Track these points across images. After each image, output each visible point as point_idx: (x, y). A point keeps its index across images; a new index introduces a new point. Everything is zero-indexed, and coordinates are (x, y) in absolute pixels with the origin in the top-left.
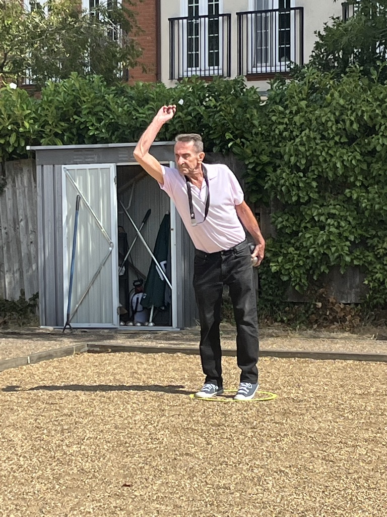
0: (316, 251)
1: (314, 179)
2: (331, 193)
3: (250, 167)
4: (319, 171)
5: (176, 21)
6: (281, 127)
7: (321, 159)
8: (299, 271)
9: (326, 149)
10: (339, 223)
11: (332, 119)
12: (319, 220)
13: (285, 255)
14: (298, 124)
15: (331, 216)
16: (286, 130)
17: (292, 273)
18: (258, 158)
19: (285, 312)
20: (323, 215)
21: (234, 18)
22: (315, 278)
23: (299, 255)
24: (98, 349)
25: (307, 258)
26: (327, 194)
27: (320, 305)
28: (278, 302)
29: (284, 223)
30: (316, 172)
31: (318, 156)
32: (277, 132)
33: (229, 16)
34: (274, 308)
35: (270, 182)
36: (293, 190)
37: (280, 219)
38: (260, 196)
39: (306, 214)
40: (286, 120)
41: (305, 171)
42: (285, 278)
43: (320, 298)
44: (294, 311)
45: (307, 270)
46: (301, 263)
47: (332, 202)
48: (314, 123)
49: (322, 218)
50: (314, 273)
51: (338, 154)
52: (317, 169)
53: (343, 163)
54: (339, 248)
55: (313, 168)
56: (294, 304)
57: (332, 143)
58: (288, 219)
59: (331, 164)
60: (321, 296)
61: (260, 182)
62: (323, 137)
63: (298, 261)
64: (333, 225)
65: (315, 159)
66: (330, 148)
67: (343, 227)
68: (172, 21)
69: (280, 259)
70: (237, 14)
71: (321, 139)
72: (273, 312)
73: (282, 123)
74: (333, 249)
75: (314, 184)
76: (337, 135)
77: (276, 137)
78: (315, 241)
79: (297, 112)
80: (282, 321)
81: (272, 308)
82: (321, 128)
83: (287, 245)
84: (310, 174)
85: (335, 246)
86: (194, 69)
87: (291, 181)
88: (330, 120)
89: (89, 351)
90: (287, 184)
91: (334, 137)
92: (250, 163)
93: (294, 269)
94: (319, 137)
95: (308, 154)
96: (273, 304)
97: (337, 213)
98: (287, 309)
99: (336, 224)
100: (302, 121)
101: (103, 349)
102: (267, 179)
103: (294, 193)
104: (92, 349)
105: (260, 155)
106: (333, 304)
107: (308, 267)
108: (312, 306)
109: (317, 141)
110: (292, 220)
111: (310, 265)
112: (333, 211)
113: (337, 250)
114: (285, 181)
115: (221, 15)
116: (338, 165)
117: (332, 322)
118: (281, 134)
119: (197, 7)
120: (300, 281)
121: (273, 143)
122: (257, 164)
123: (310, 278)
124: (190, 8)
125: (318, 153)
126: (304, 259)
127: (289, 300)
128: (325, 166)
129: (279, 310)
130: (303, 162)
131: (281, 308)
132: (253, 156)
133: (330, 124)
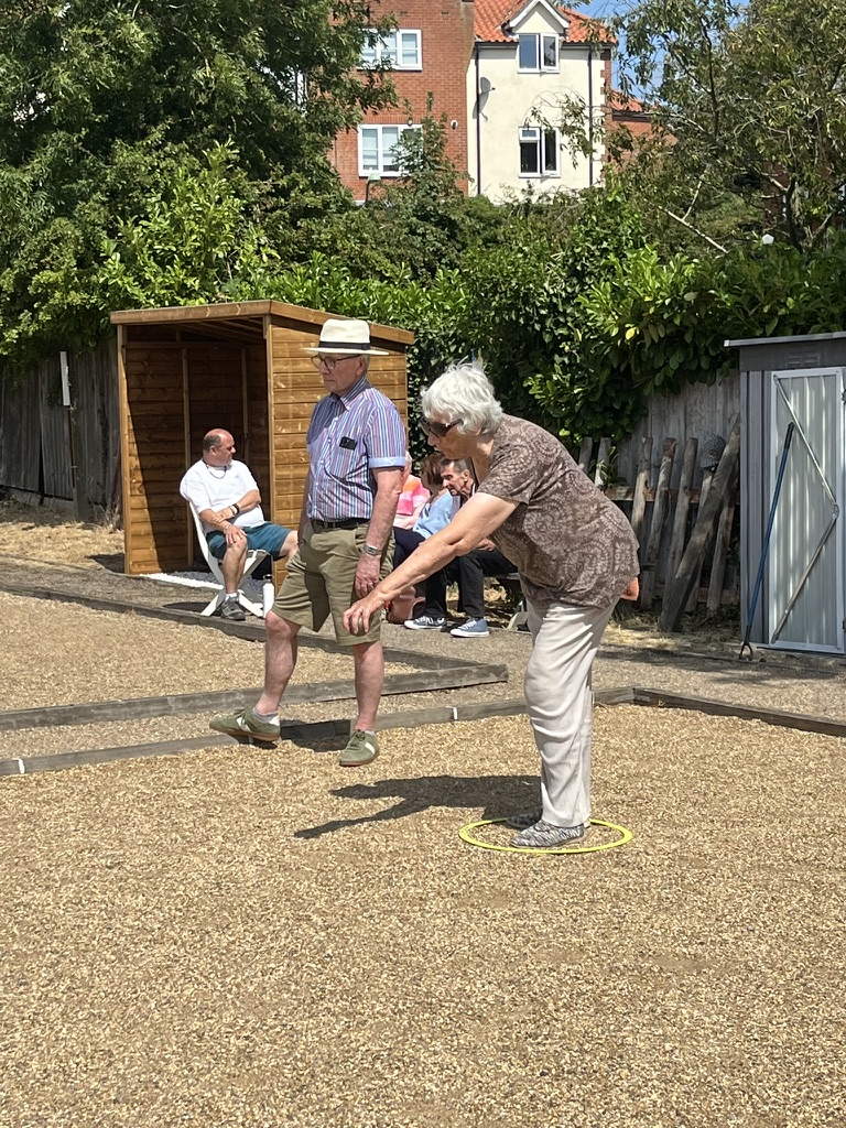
24: (647, 699)
89: (636, 702)
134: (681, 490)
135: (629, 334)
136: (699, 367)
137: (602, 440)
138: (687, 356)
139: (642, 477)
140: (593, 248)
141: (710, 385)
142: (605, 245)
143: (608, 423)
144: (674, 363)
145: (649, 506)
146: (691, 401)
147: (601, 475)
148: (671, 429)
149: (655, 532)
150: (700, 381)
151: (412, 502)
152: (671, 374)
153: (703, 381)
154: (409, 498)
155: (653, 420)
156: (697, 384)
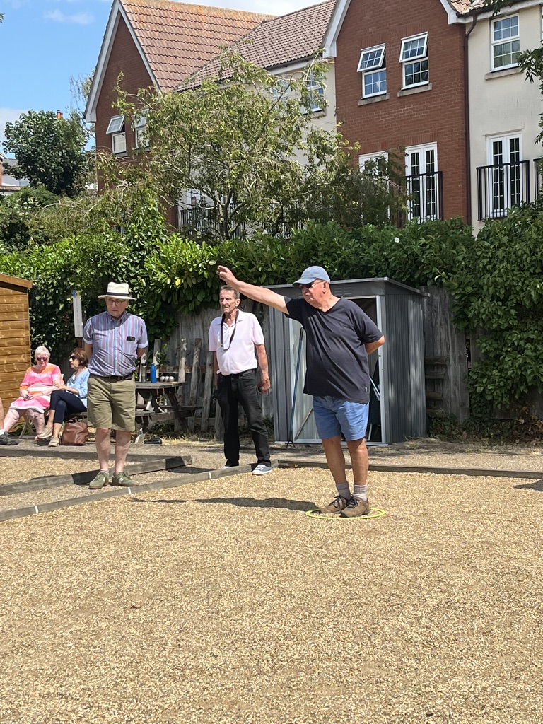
0: (514, 372)
1: (512, 308)
2: (533, 319)
3: (457, 297)
4: (517, 300)
5: (483, 170)
6: (485, 261)
7: (518, 289)
8: (500, 391)
9: (522, 280)
10: (535, 347)
11: (528, 252)
12: (518, 345)
13: (489, 377)
14: (500, 258)
15: (529, 340)
16: (490, 263)
17: (495, 393)
18: (464, 290)
19: (493, 428)
20: (521, 339)
21: (532, 164)
22: (516, 397)
23: (501, 377)
24: (287, 465)
25: (508, 379)
26: (528, 320)
27: (523, 421)
28: (486, 419)
29: (487, 348)
30: (514, 301)
31: (515, 286)
32: (481, 265)
33: (528, 162)
34: (483, 425)
35: (473, 311)
36: (493, 318)
37: (484, 345)
38: (466, 324)
39: (508, 339)
40: (490, 255)
41: (504, 301)
42: (489, 398)
43: (523, 415)
44: (501, 427)
45: (508, 390)
46: (502, 384)
47: (532, 328)
48: (513, 256)
49: (522, 343)
50: (515, 393)
51: (532, 283)
52: (516, 297)
53: (537, 292)
54: (534, 369)
55: (512, 297)
56: (502, 420)
57: (527, 274)
58: (491, 344)
59: (527, 292)
60: (524, 413)
61: (465, 310)
62: (521, 269)
63: (499, 382)
64: (531, 348)
65: (513, 289)
66: (525, 279)
67: (539, 351)
68: (479, 169)
69: (484, 381)
70: (534, 160)
71: (519, 270)
72: (482, 429)
73: (486, 257)
74: (529, 371)
75: (513, 312)
76: (532, 266)
77: (481, 270)
78: (512, 363)
79: (499, 247)
80: (489, 436)
81: (481, 424)
82: (519, 260)
83: (492, 367)
84: (509, 303)
85: (531, 368)
86: (498, 210)
87: (490, 310)
88: (525, 253)
89: (279, 467)
90: (487, 312)
91: (529, 268)
92: (456, 294)
93: (495, 389)
94: (517, 268)
95: (506, 285)
96: (482, 421)
97: (535, 337)
98: (495, 425)
99: (533, 347)
100: (503, 255)
101: (291, 465)
102: (470, 308)
103: (494, 320)
104: (281, 465)
105: (465, 286)
106: (536, 421)
107: (509, 388)
108: (515, 423)
109: (515, 273)
110: (495, 345)
111: (511, 385)
112: (531, 336)
113: (532, 372)
114: (485, 310)
115: (521, 162)
116: (533, 293)
117: (533, 437)
118: (485, 266)
119: (501, 157)
120: (502, 400)
121: (479, 275)
122: (463, 295)
123: (511, 397)
124: (495, 158)
125: (515, 284)
126: (505, 380)
127: (496, 417)
128: (522, 295)
129: (487, 426)
130: (502, 292)
131: (489, 424)
132: (459, 287)
133: (525, 257)
134: (207, 366)
135: (178, 282)
136: (212, 300)
137: (156, 340)
138: (206, 294)
139: (183, 360)
140: (143, 235)
141: (217, 310)
142: (150, 234)
143: (157, 331)
144: (200, 298)
145: (188, 376)
146: (206, 318)
147: (157, 360)
148: (194, 334)
149: (194, 389)
150: (211, 308)
151: (52, 378)
152: (198, 304)
153: (212, 307)
154: (50, 376)
155: (183, 329)
156: (209, 309)
